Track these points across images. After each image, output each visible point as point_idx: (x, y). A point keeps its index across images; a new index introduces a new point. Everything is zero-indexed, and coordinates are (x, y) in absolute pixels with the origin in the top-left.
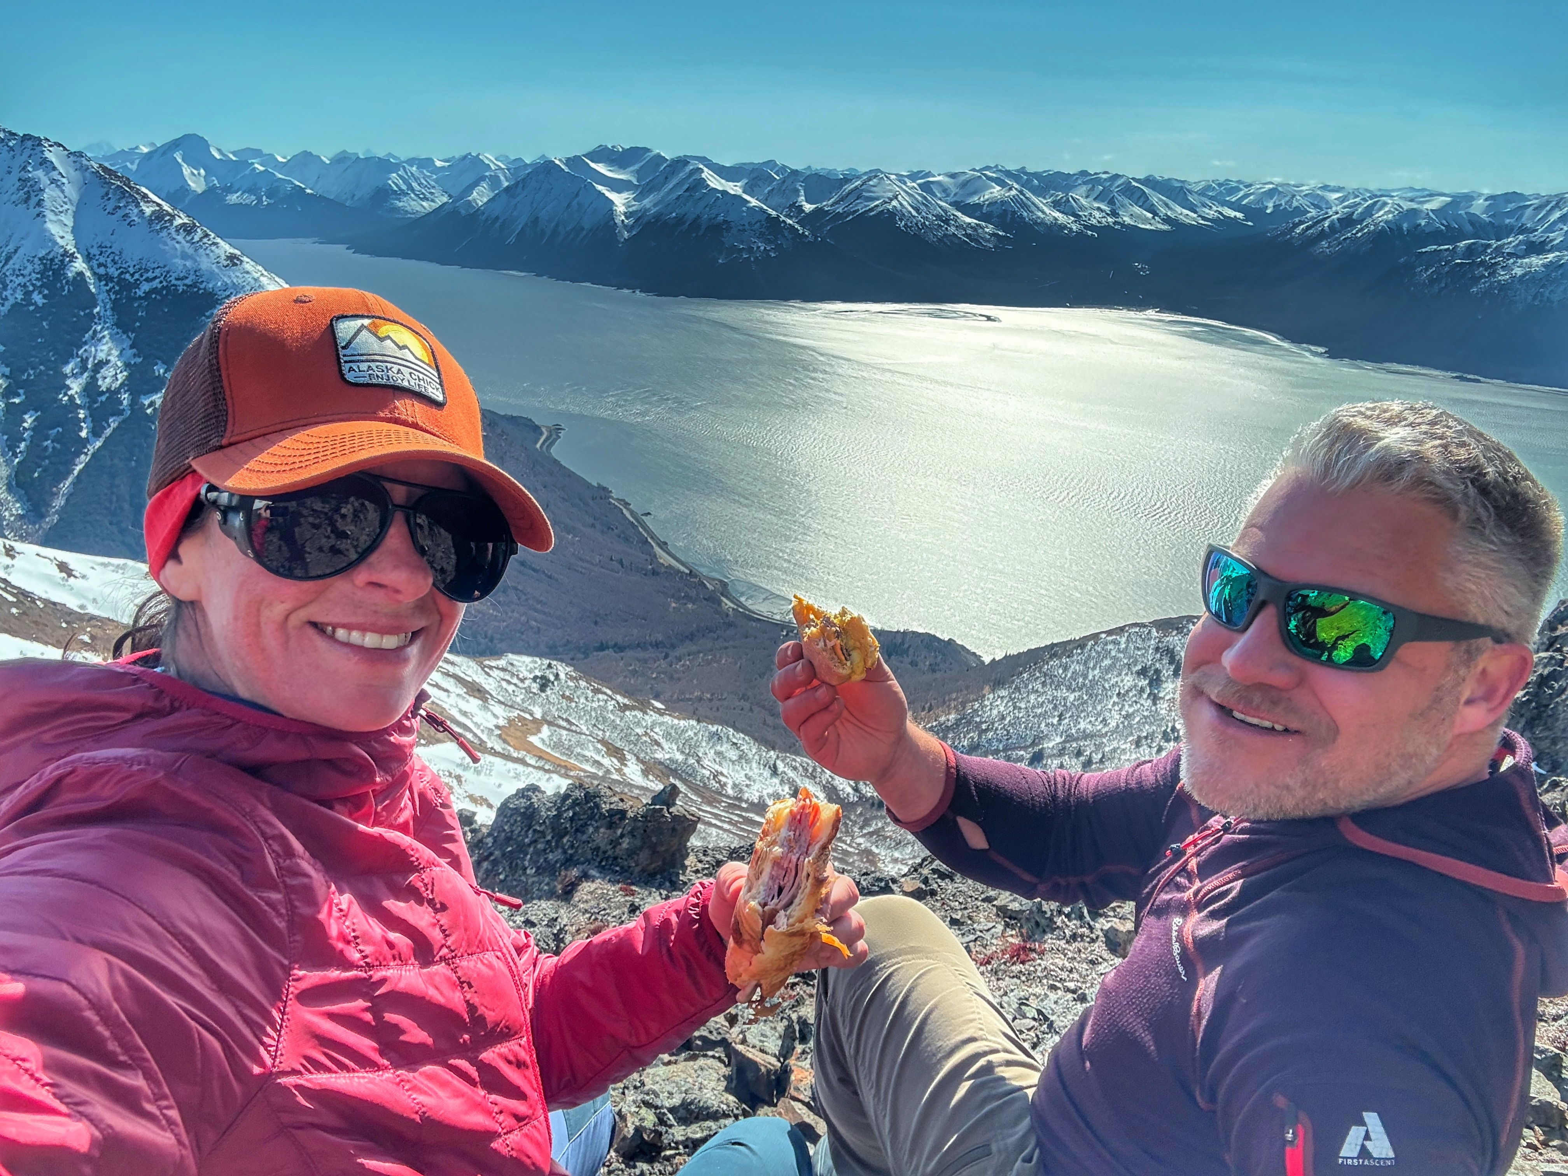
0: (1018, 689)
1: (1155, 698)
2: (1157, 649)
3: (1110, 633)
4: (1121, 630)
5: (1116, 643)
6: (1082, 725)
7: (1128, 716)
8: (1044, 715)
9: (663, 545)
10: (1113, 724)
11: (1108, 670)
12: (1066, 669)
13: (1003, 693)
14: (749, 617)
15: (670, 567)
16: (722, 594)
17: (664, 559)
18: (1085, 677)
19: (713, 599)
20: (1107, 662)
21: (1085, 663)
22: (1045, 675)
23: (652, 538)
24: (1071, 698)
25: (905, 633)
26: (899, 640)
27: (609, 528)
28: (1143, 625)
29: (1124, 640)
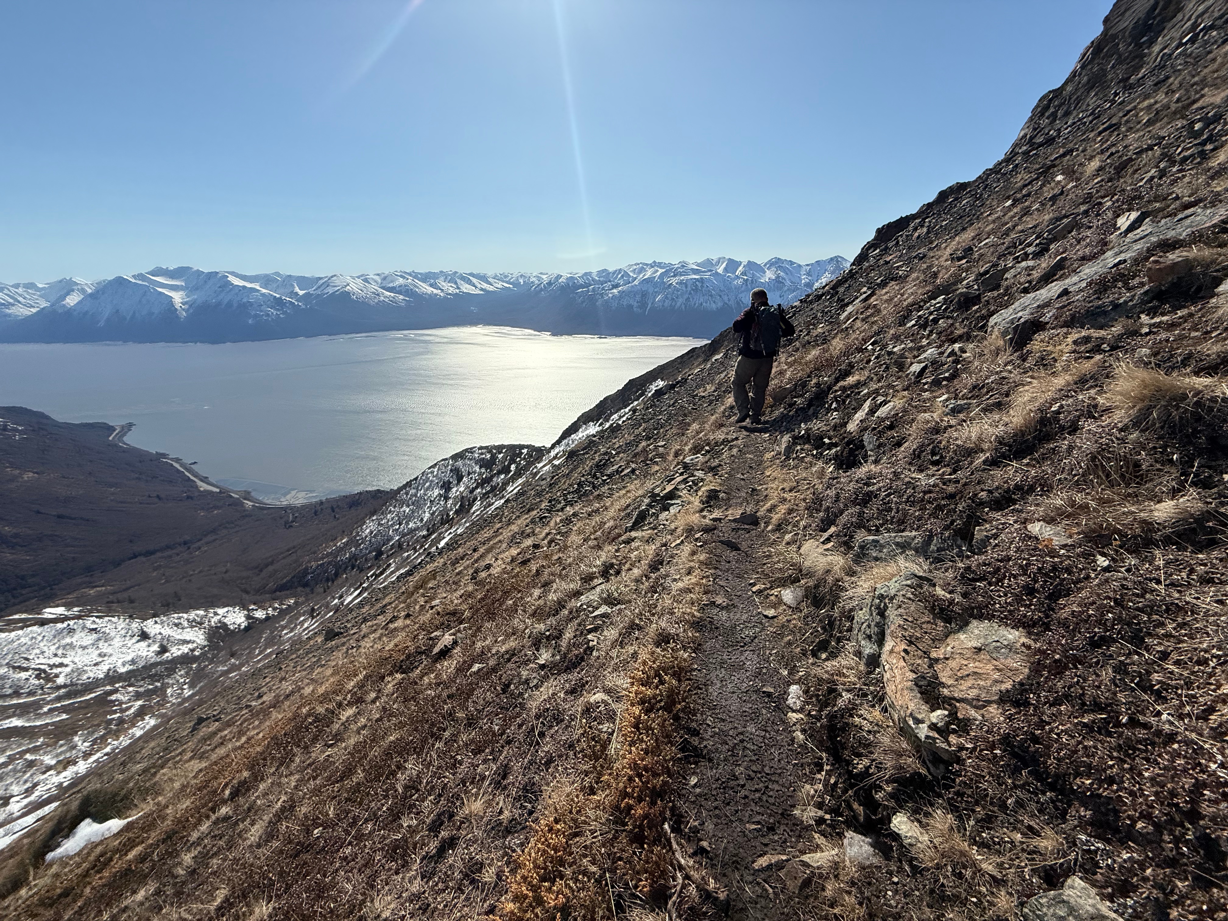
0: (382, 513)
1: (446, 498)
2: (451, 470)
3: (429, 468)
4: (436, 464)
5: (432, 472)
6: (410, 526)
7: (434, 512)
8: (392, 525)
9: (204, 480)
10: (425, 520)
11: (428, 489)
12: (407, 494)
13: (374, 518)
14: (263, 508)
15: (205, 491)
16: (245, 499)
17: (203, 486)
18: (416, 495)
19: (237, 504)
20: (428, 484)
21: (417, 488)
22: (397, 500)
23: (196, 476)
24: (407, 510)
25: (361, 493)
26: (357, 497)
27: (153, 477)
28: (446, 459)
29: (436, 470)
